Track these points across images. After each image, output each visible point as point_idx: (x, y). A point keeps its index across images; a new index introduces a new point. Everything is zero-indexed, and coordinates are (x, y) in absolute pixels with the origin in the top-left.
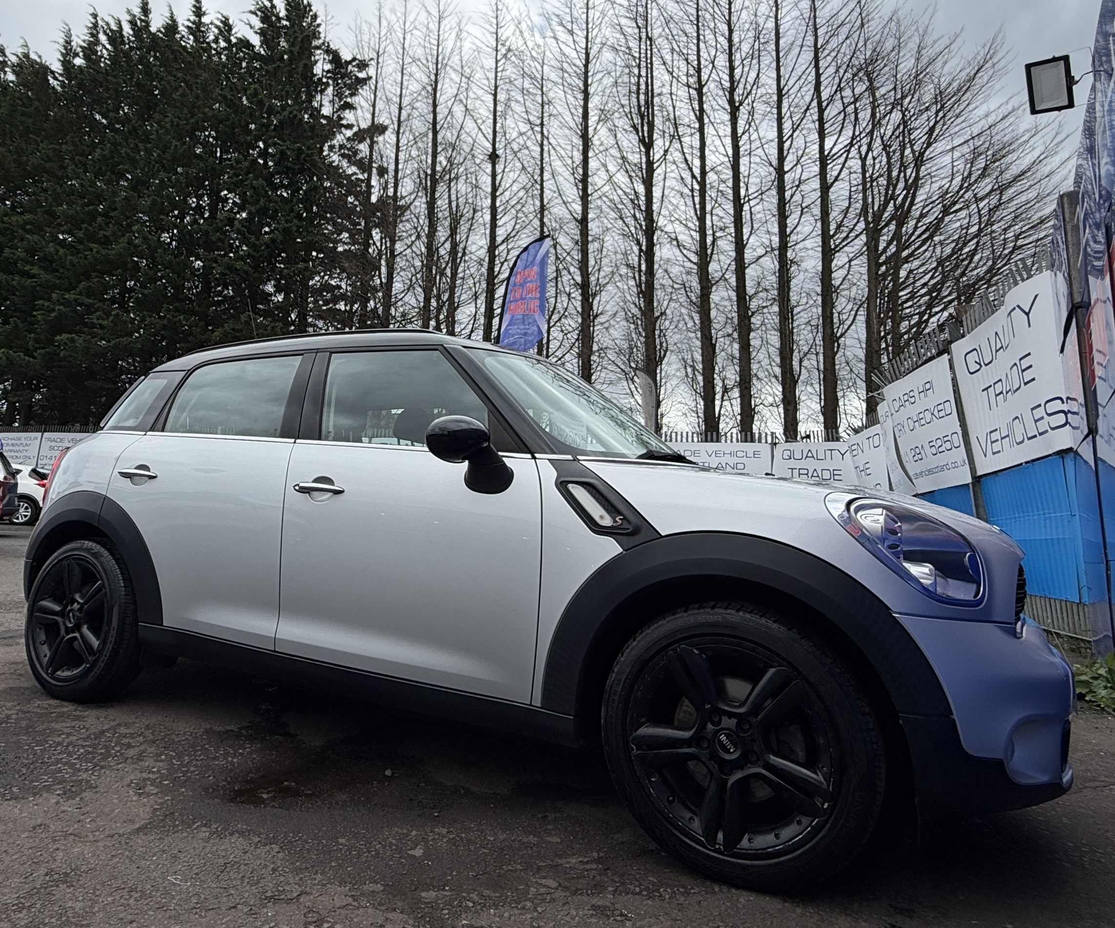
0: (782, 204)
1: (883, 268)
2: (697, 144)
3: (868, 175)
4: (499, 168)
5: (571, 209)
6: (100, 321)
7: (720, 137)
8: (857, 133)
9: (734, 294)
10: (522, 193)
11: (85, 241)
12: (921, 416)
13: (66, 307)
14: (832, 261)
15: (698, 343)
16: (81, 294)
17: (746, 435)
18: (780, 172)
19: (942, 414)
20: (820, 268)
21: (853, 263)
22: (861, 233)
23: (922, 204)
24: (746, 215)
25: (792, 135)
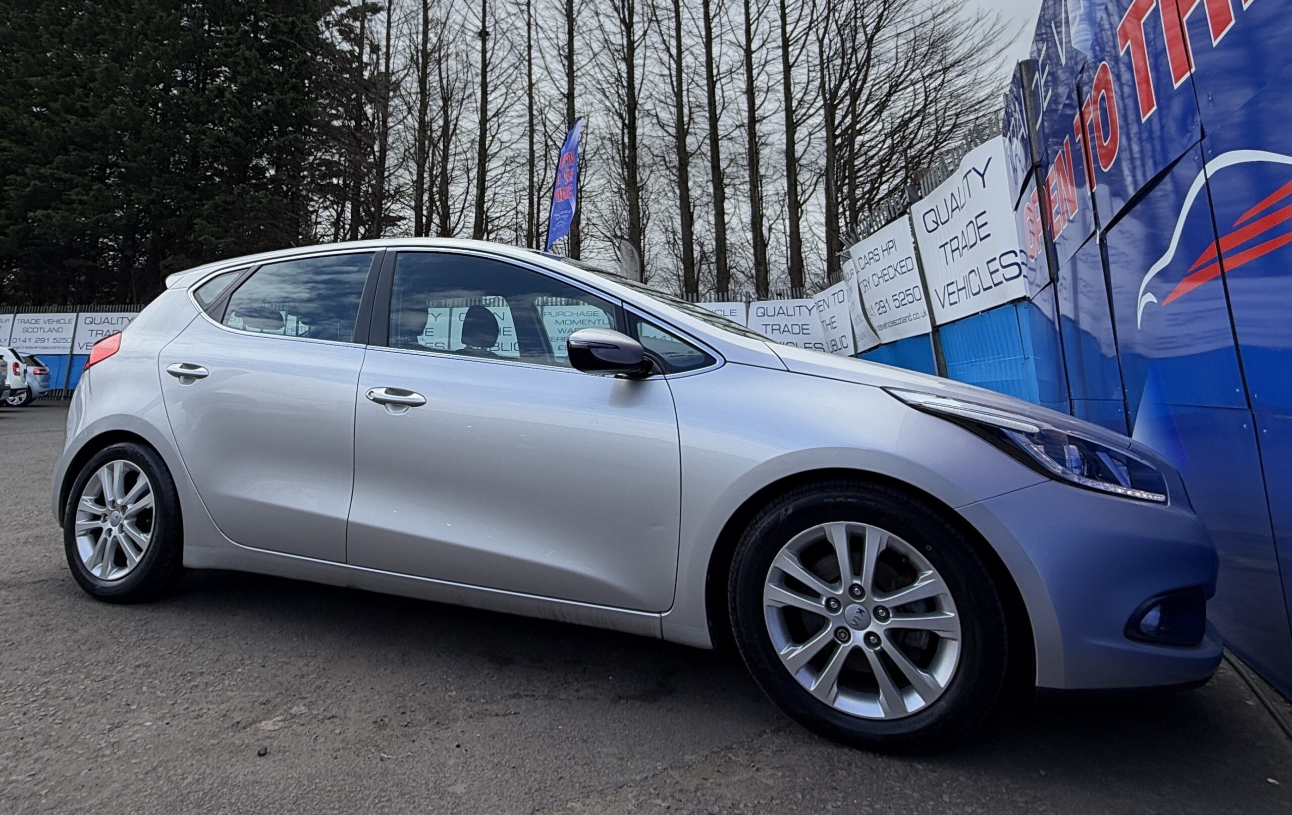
0: (750, 80)
1: (839, 141)
2: (673, 25)
3: (825, 57)
4: (490, 45)
5: (558, 85)
6: (80, 197)
7: (693, 19)
8: (815, 17)
9: (709, 164)
10: (510, 71)
11: (62, 113)
12: (885, 272)
13: (42, 182)
14: (795, 133)
15: (678, 211)
16: (58, 168)
17: (723, 295)
18: (749, 52)
19: (904, 269)
20: (785, 141)
21: (812, 137)
22: (820, 108)
23: (871, 83)
24: (718, 92)
25: (758, 19)
